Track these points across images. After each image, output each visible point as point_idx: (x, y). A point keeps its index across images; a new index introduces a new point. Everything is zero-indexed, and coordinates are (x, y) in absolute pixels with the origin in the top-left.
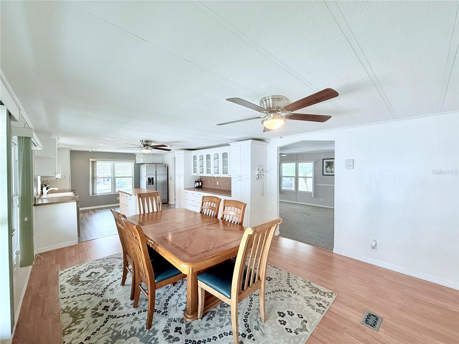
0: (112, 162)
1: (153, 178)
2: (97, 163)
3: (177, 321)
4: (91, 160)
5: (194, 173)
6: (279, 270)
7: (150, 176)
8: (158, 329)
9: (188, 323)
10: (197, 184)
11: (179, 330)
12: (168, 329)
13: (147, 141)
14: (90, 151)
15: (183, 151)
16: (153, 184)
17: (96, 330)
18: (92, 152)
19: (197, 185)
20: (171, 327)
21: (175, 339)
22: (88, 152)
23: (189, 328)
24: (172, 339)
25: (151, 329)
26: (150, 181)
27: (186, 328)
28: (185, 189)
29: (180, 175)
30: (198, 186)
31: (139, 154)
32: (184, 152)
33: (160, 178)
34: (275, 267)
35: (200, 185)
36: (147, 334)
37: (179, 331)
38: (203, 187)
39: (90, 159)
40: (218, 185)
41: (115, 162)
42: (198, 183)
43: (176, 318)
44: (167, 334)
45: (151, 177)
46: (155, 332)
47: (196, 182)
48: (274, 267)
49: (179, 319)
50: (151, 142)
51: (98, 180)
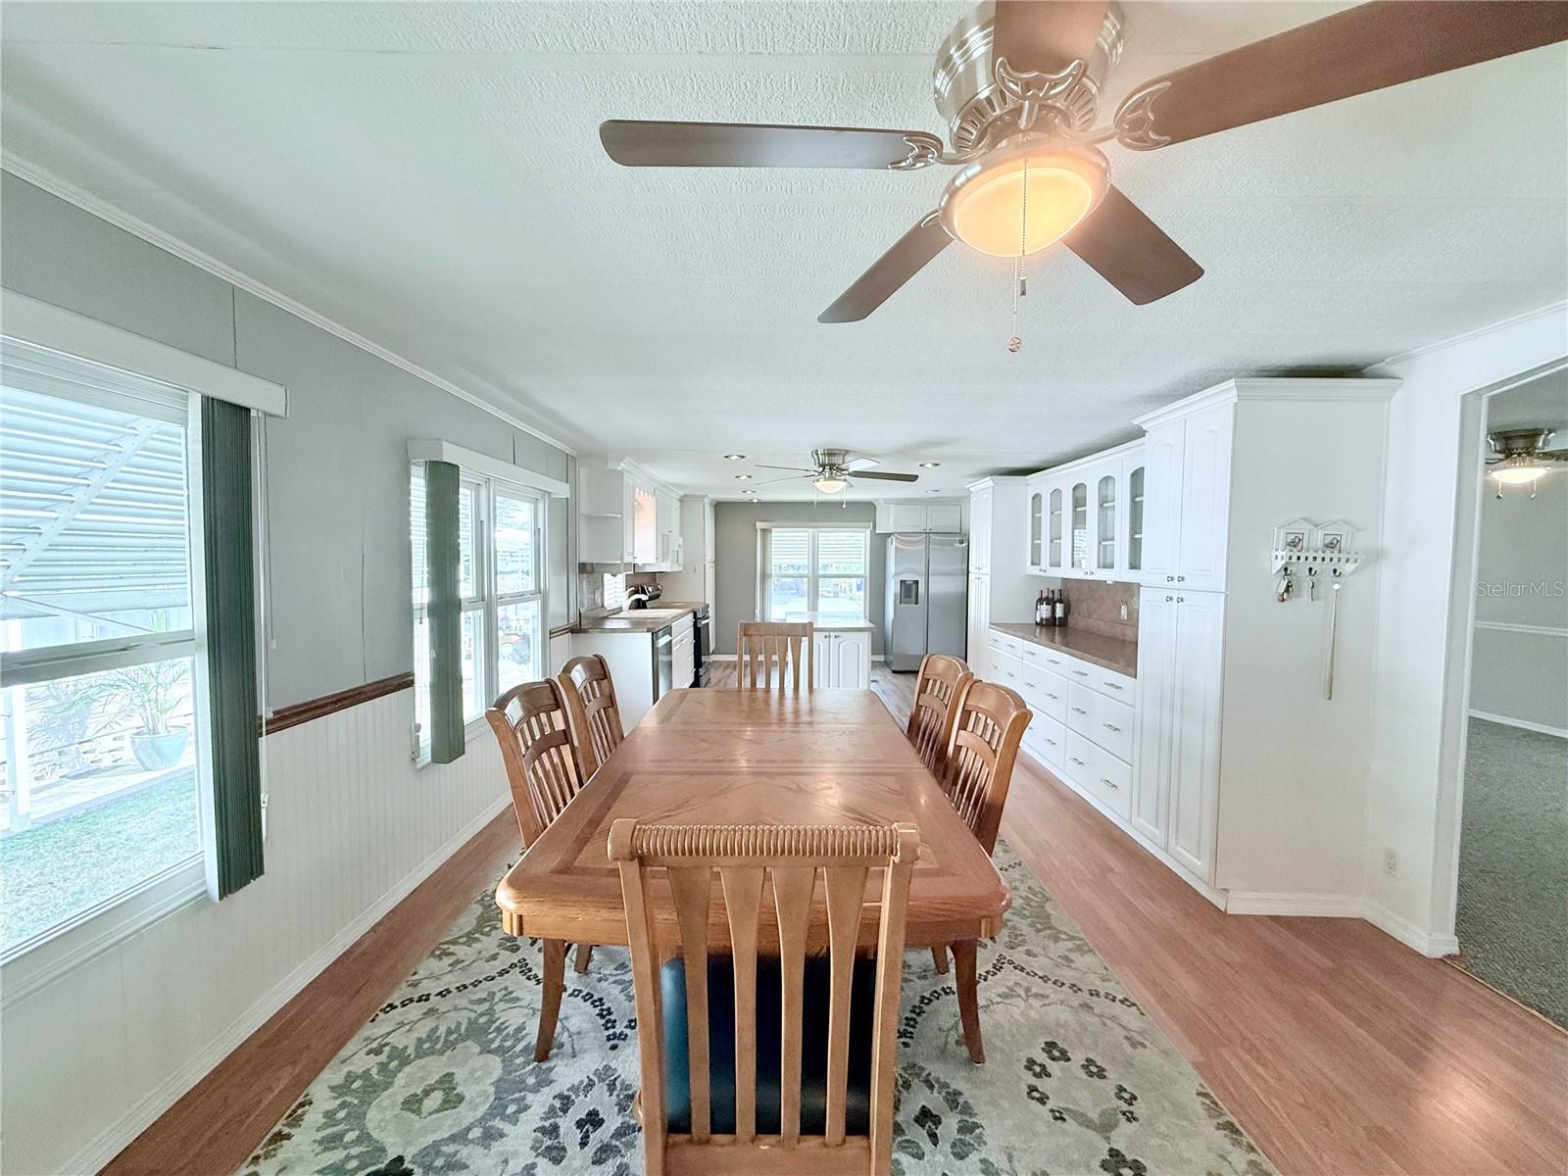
0: (810, 530)
1: (917, 582)
2: (773, 534)
3: (615, 1093)
4: (759, 525)
5: (1033, 564)
6: (1251, 1163)
7: (909, 574)
8: (555, 1078)
9: (633, 1122)
10: (1044, 611)
11: (592, 1125)
12: (573, 1097)
13: (831, 453)
14: (755, 501)
15: (988, 482)
16: (917, 603)
17: (484, 976)
18: (761, 503)
19: (1044, 616)
20: (586, 1096)
21: (556, 1148)
22: (750, 503)
23: (618, 1143)
24: (549, 1143)
25: (545, 1065)
26: (909, 591)
27: (612, 1137)
28: (994, 625)
29: (981, 571)
30: (1047, 620)
31: (882, 502)
32: (991, 483)
33: (941, 586)
34: (1236, 1131)
35: (1059, 613)
36: (525, 1073)
37: (588, 1131)
38: (1069, 625)
39: (758, 523)
40: (1126, 618)
41: (818, 532)
42: (1049, 607)
43: (622, 1077)
44: (555, 1113)
45: (910, 577)
46: (544, 1081)
47: (1040, 601)
48: (1230, 1128)
49: (628, 1087)
50: (845, 455)
51: (773, 582)
